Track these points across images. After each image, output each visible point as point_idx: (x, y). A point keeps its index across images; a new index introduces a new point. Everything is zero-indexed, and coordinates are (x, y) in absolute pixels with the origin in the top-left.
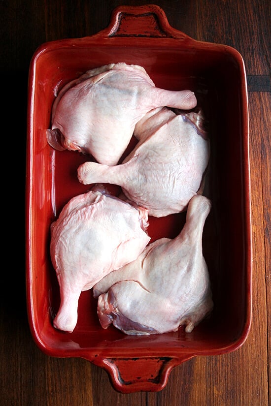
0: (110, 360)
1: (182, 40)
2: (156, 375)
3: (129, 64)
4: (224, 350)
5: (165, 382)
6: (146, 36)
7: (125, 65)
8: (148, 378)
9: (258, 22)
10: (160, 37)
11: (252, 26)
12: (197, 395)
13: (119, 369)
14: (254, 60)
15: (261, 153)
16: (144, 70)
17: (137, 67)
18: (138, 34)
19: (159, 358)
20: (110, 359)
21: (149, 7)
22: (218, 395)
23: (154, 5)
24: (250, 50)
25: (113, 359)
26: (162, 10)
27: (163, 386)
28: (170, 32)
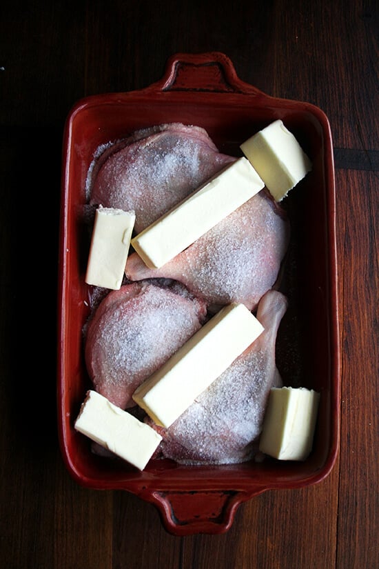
0: (161, 494)
1: (254, 96)
2: (218, 513)
3: (186, 124)
4: (304, 482)
5: (230, 522)
6: (207, 91)
7: (181, 125)
8: (208, 517)
9: (350, 82)
10: (226, 92)
11: (342, 87)
12: (245, 548)
13: (172, 506)
14: (342, 129)
15: (345, 245)
16: (206, 132)
17: (197, 128)
18: (198, 89)
19: (222, 491)
20: (161, 492)
21: (213, 55)
22: (272, 549)
23: (219, 53)
24: (338, 116)
25: (164, 492)
26: (228, 58)
27: (227, 527)
28: (238, 86)
